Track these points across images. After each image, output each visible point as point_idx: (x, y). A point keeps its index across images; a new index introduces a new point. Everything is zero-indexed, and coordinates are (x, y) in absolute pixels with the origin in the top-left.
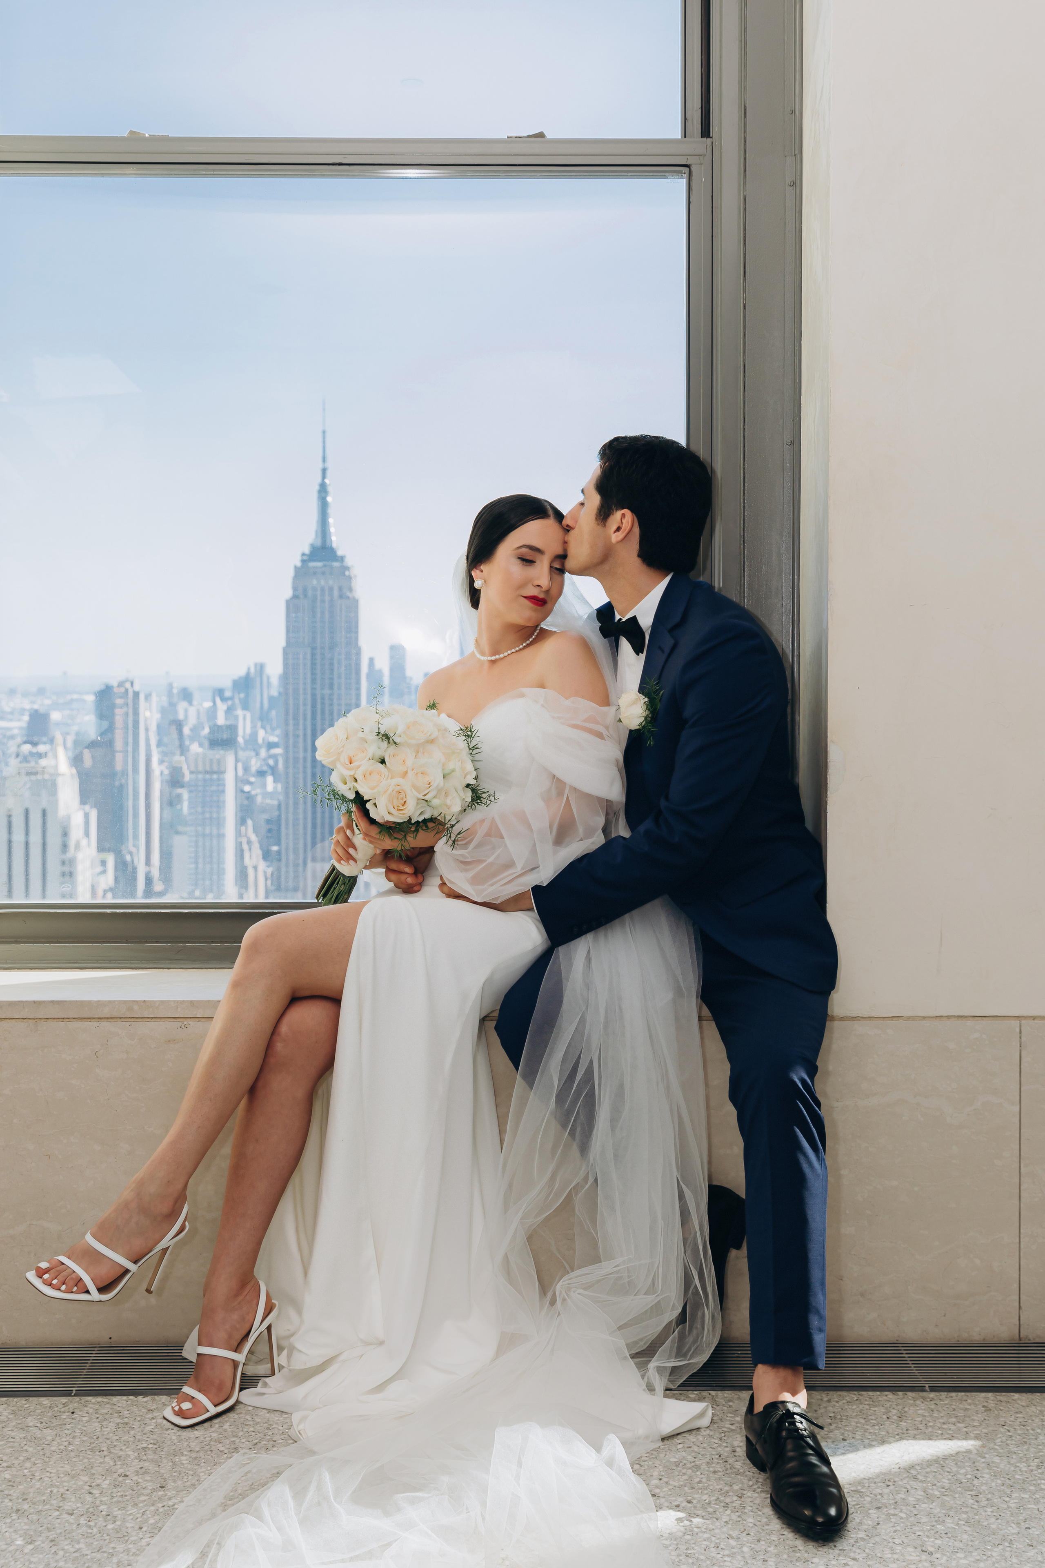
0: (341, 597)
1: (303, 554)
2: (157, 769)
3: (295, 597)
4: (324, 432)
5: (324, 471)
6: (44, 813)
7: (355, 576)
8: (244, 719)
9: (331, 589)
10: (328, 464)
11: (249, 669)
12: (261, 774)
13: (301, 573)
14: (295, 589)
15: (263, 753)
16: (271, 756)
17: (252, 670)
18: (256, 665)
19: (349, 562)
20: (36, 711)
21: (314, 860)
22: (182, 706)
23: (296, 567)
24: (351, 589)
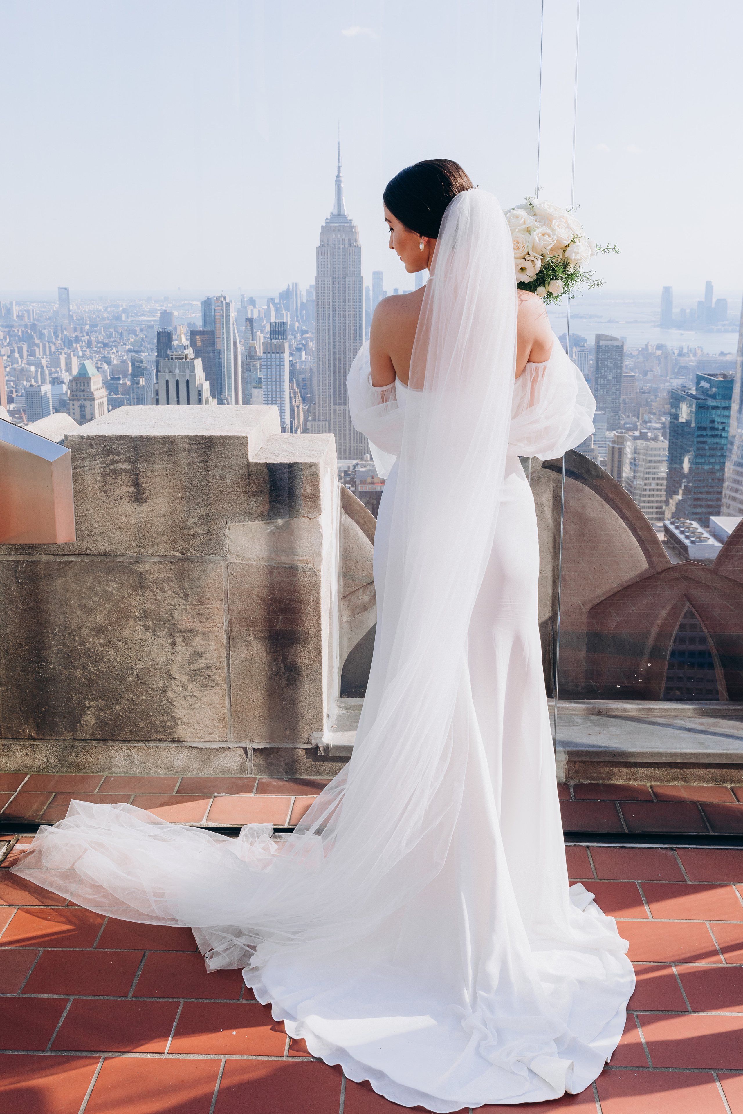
0: (350, 245)
1: (327, 219)
2: (240, 349)
3: (322, 245)
4: (339, 143)
5: (339, 168)
6: (188, 382)
7: (359, 232)
8: (287, 315)
9: (344, 240)
10: (342, 164)
11: (289, 286)
12: (299, 349)
13: (325, 230)
14: (322, 241)
15: (299, 336)
16: (303, 339)
17: (291, 287)
18: (293, 284)
19: (354, 223)
20: (165, 311)
21: (335, 404)
22: (250, 308)
23: (322, 226)
24: (356, 241)
